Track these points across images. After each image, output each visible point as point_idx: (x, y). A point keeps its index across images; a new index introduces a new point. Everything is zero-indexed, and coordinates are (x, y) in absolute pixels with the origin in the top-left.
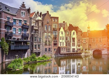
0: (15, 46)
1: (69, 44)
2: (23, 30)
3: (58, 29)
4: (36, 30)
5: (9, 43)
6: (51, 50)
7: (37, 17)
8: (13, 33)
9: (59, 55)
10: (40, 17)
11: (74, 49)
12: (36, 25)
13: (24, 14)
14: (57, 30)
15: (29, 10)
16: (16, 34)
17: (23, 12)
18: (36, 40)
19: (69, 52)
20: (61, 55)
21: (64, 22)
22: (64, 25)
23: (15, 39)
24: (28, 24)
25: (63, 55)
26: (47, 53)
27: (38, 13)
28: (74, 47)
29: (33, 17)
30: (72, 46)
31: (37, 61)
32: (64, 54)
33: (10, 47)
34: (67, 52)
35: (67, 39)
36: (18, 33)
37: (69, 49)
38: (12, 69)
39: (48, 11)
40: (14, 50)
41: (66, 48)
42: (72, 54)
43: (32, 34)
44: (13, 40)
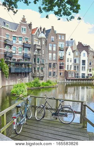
0: (16, 69)
1: (78, 67)
2: (23, 49)
3: (65, 49)
4: (38, 50)
5: (9, 65)
6: (56, 74)
7: (40, 33)
8: (12, 53)
9: (66, 81)
10: (44, 33)
11: (83, 74)
12: (38, 43)
13: (25, 31)
14: (63, 50)
15: (30, 25)
16: (16, 54)
17: (23, 28)
18: (38, 62)
19: (77, 77)
20: (68, 81)
21: (72, 39)
22: (72, 43)
23: (15, 60)
24: (30, 42)
25: (70, 81)
26: (51, 78)
27: (41, 28)
28: (83, 72)
29: (35, 34)
30: (82, 70)
31: (41, 87)
32: (72, 80)
33: (10, 69)
34: (75, 77)
35: (75, 61)
36: (18, 53)
37: (78, 74)
38: (15, 95)
39: (53, 27)
40: (15, 73)
41: (74, 72)
42: (81, 80)
43: (35, 54)
44: (13, 61)
